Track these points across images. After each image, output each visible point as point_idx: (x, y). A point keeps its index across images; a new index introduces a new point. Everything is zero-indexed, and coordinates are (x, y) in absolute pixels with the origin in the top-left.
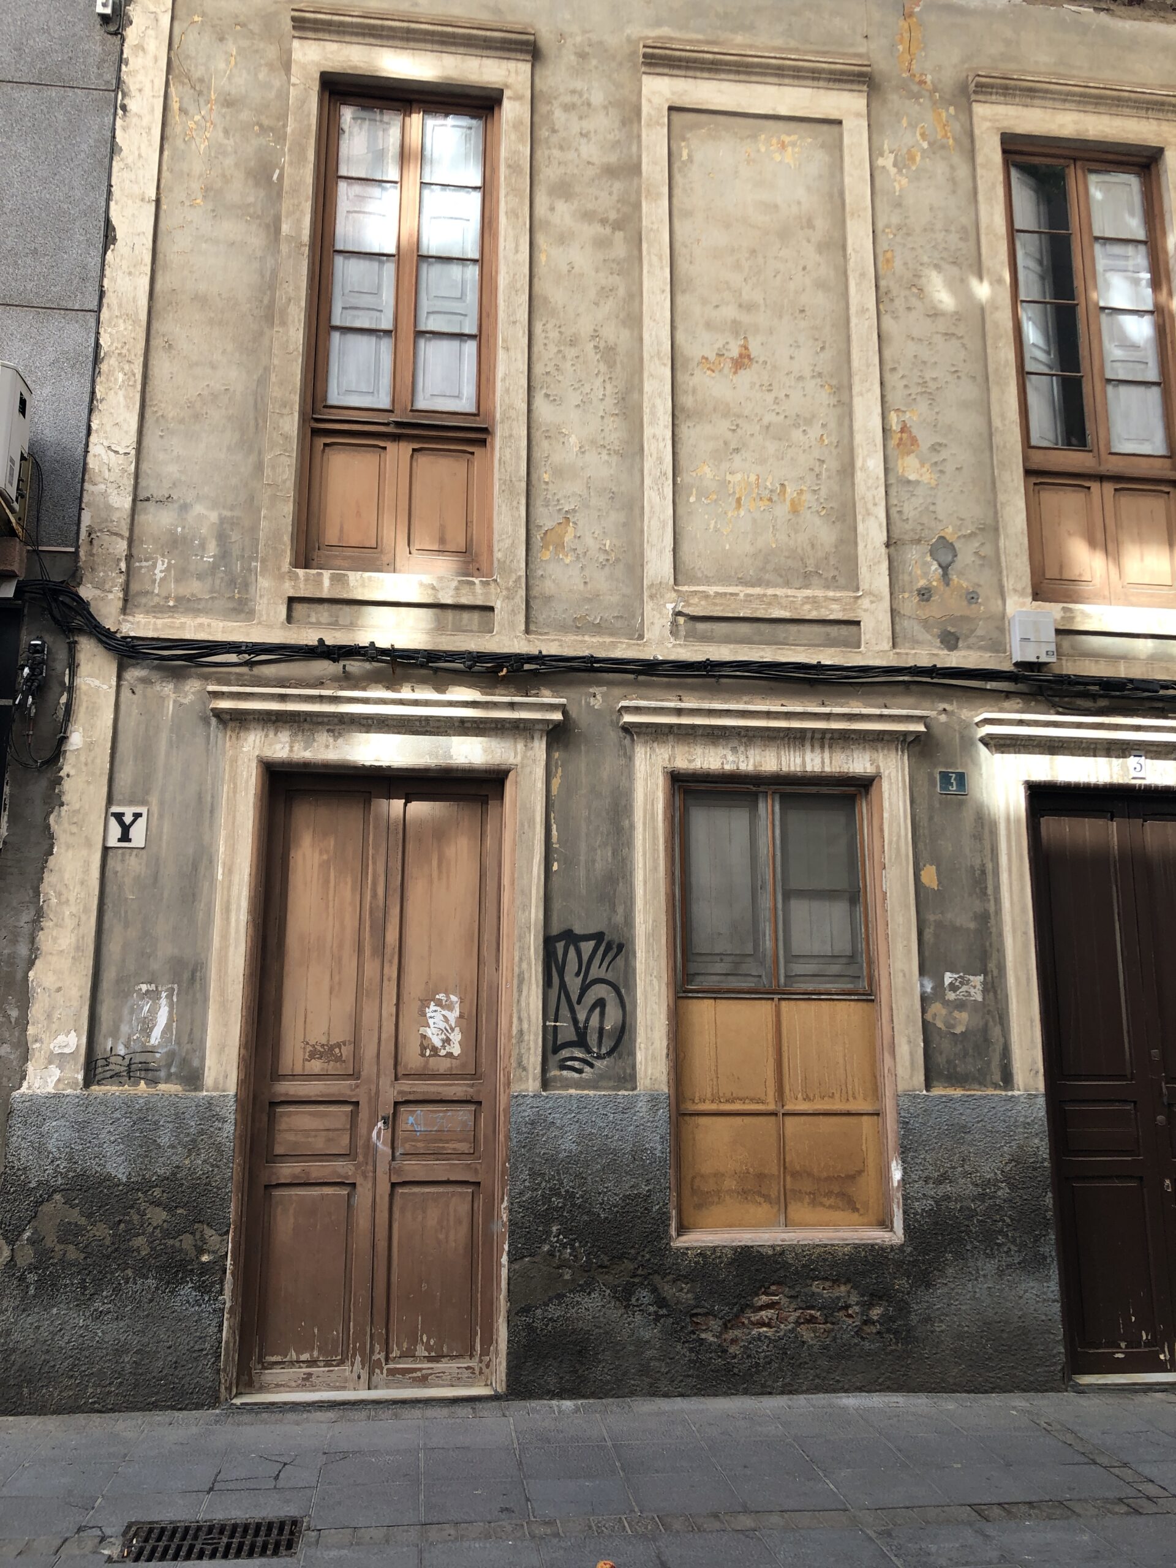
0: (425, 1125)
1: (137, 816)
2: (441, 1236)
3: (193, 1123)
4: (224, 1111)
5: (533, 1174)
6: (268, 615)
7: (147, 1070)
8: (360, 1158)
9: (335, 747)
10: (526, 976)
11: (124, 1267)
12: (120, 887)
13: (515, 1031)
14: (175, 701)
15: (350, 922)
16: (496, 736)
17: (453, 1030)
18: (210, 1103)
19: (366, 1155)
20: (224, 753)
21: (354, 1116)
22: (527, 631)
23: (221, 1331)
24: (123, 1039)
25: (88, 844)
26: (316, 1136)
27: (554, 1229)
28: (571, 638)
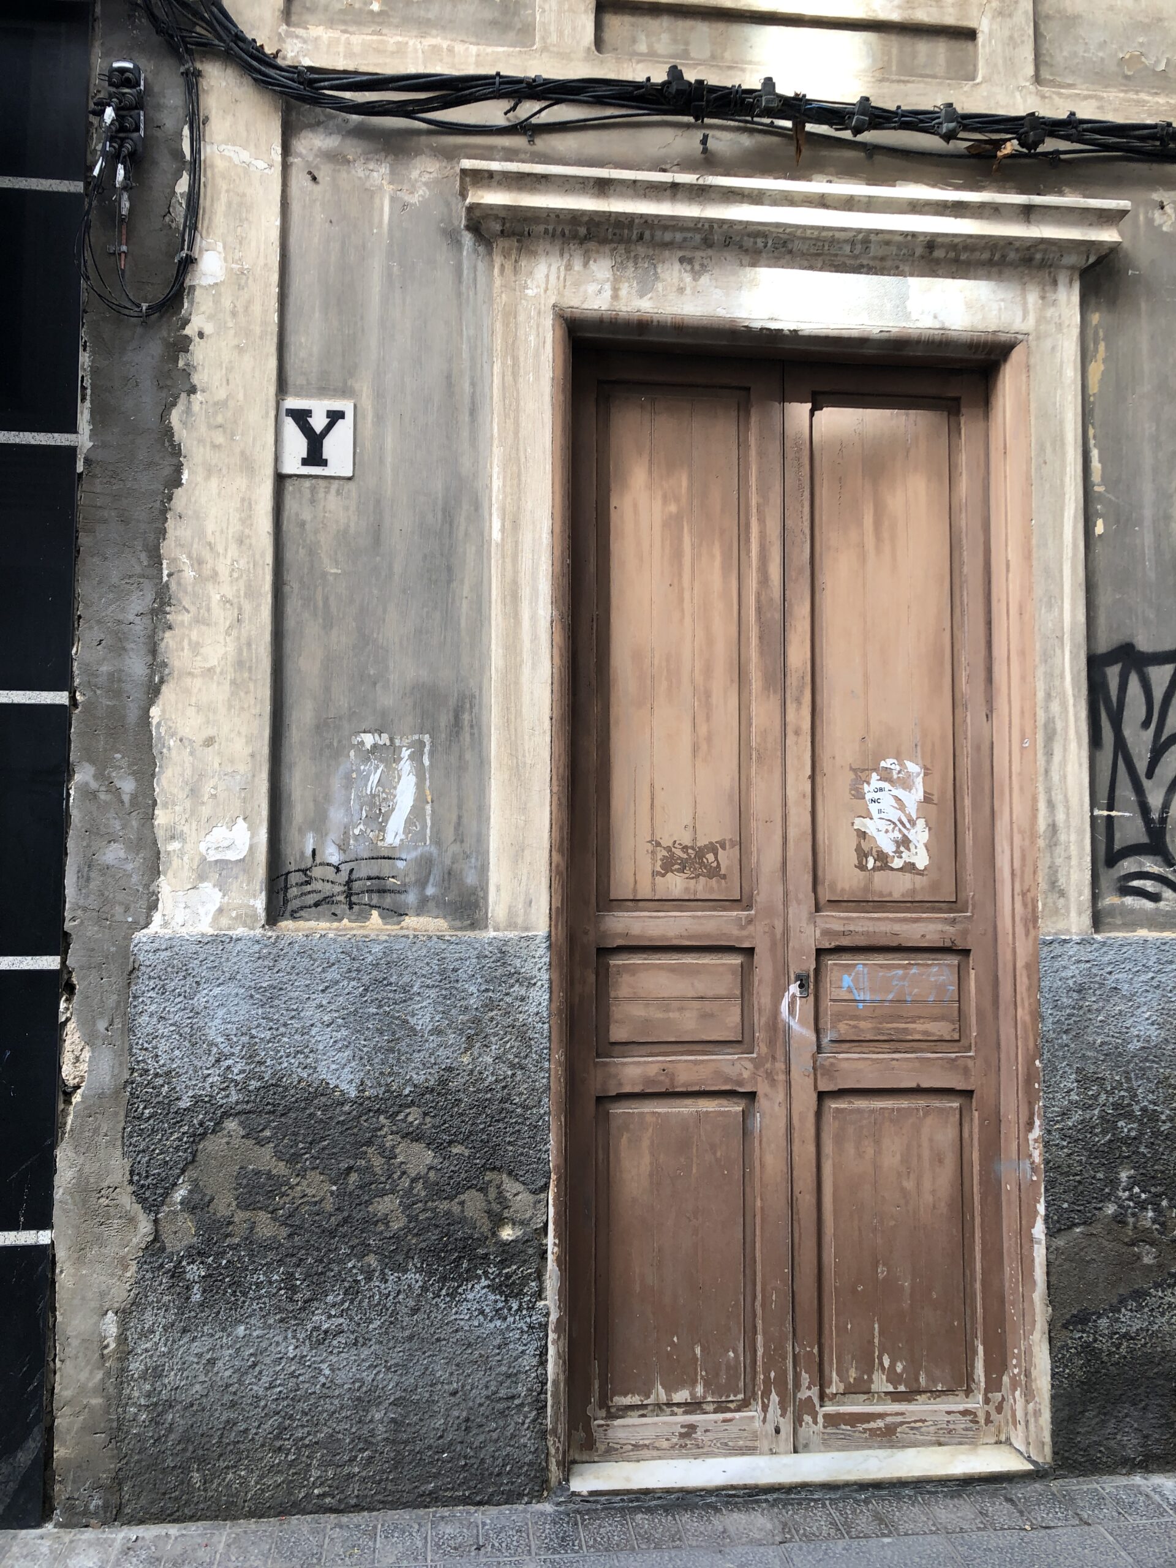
0: (872, 990)
1: (335, 417)
2: (909, 1184)
3: (473, 989)
4: (528, 965)
5: (1084, 1080)
6: (561, 33)
7: (382, 891)
8: (762, 1048)
9: (696, 292)
10: (1059, 725)
11: (365, 1250)
12: (312, 552)
13: (1042, 825)
14: (393, 199)
15: (723, 629)
16: (988, 277)
17: (913, 823)
18: (502, 953)
19: (771, 1043)
20: (490, 300)
21: (746, 974)
22: (1037, 79)
23: (543, 1363)
24: (334, 835)
25: (248, 466)
26: (681, 1009)
27: (1124, 1175)
28: (1114, 95)
